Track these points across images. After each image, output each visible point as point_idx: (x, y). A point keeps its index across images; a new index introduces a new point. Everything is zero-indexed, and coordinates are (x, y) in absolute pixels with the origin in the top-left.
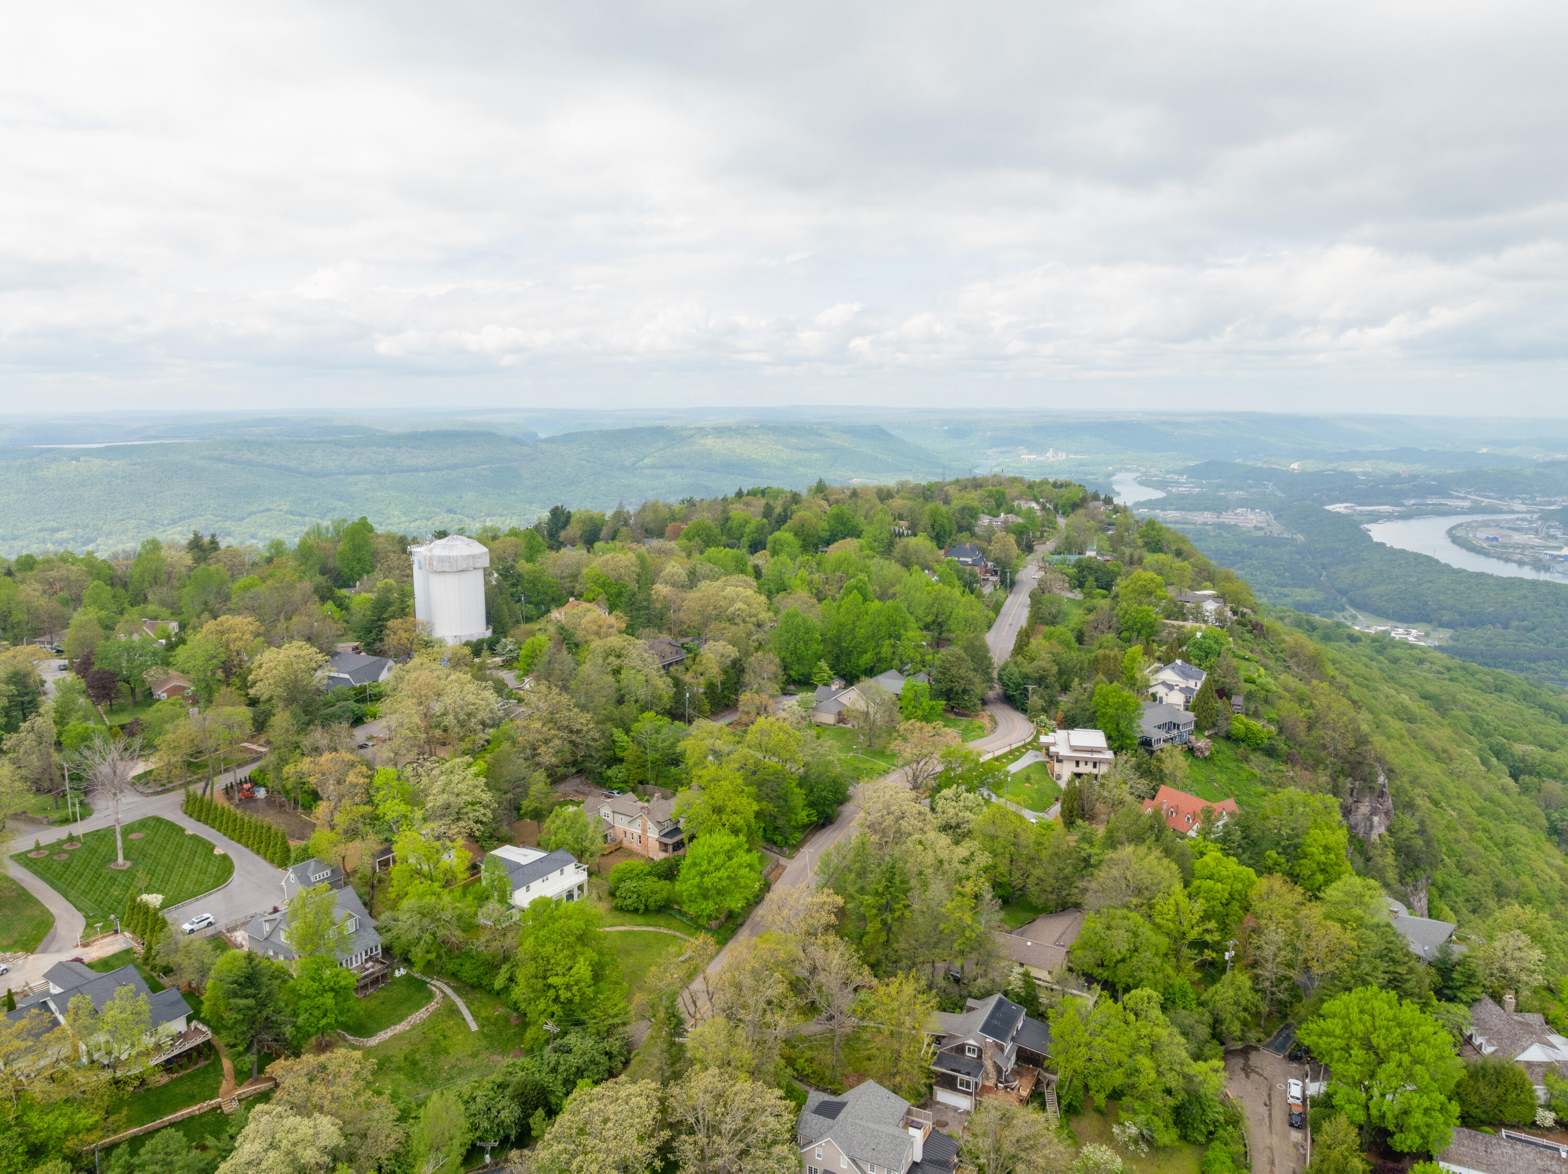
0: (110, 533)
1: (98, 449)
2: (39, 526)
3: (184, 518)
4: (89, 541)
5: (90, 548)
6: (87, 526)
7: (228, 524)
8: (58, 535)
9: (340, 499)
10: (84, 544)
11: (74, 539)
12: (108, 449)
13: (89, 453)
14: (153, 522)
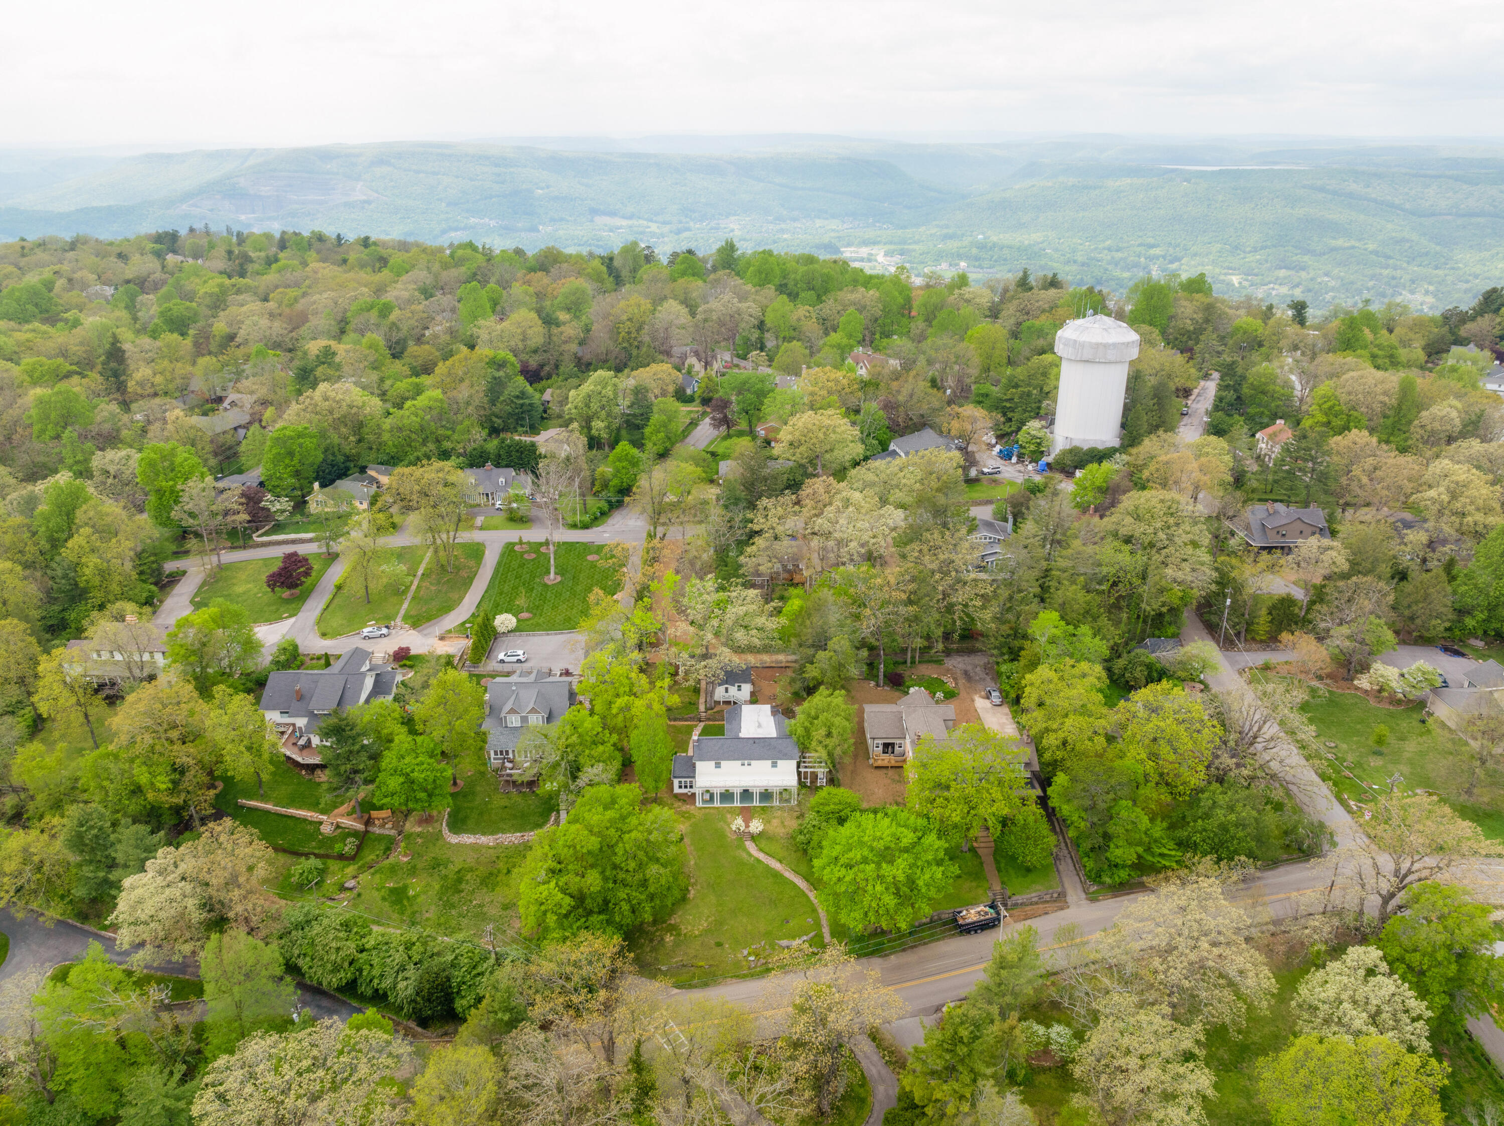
0: (1195, 255)
1: (1213, 172)
2: (1140, 241)
3: (1266, 247)
4: (1177, 259)
5: (1174, 266)
6: (1178, 245)
7: (1306, 258)
8: (1152, 252)
9: (1438, 244)
10: (1171, 262)
11: (1164, 257)
12: (1220, 172)
13: (1202, 175)
14: (1236, 248)
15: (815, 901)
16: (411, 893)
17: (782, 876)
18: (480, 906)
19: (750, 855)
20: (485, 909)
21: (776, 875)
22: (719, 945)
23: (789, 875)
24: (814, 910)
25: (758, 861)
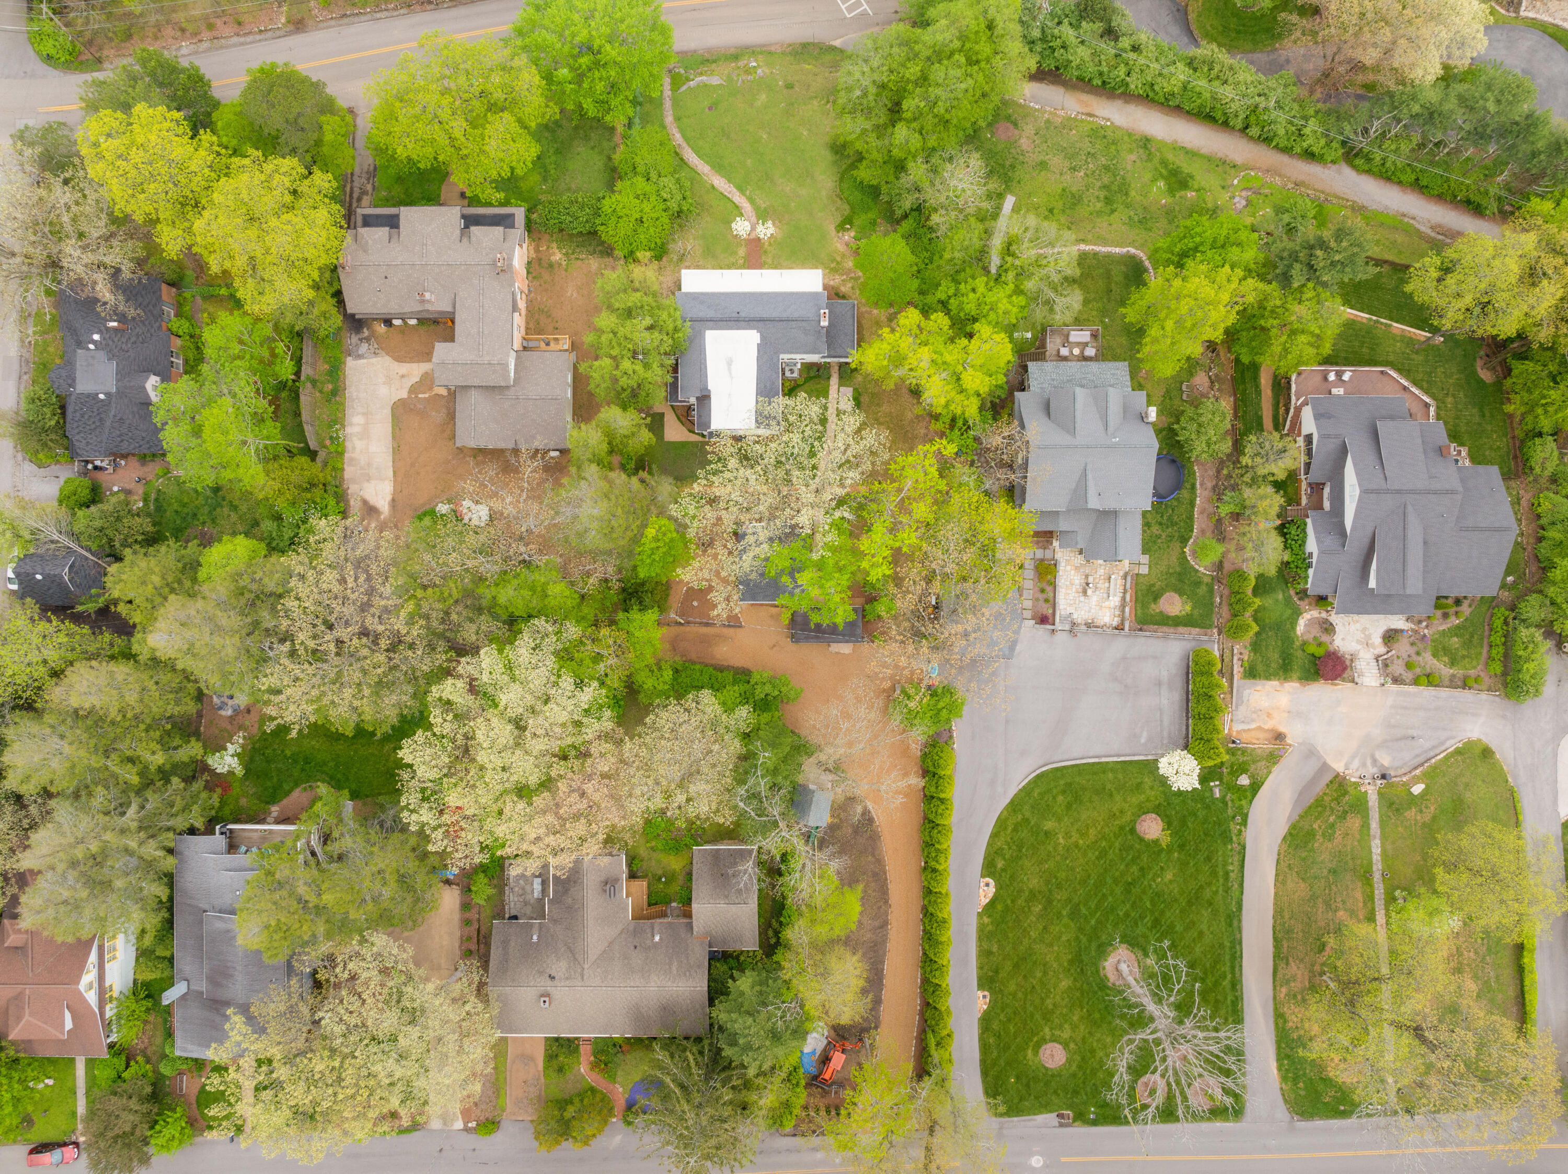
15: (675, 131)
16: (1161, 184)
17: (713, 167)
18: (1073, 169)
19: (751, 200)
20: (1067, 164)
21: (719, 167)
22: (789, 86)
23: (703, 168)
24: (678, 119)
25: (741, 190)
